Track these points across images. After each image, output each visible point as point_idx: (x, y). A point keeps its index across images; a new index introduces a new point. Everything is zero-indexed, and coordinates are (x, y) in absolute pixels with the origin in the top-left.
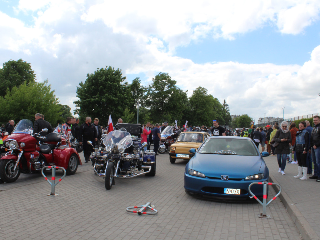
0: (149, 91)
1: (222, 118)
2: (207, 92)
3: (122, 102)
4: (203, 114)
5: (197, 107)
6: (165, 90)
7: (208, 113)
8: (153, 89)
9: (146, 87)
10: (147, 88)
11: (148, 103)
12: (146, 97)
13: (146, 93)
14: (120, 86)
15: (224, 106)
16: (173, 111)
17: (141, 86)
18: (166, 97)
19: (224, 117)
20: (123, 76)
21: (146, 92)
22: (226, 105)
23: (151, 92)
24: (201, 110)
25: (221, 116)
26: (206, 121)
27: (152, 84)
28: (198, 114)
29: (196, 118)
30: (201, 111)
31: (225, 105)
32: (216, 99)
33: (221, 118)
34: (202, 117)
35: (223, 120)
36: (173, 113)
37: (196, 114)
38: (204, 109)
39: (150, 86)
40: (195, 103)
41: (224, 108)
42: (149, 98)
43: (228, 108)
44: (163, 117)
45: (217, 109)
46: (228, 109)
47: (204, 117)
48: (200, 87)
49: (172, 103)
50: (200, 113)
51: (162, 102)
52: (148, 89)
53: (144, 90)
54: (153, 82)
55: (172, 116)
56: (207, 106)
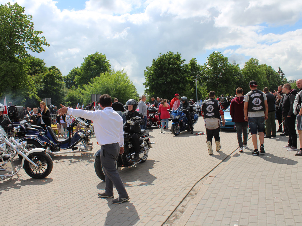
0: (204, 69)
2: (258, 62)
6: (219, 66)
8: (208, 66)
9: (202, 66)
12: (203, 74)
13: (202, 71)
15: (279, 73)
16: (226, 84)
17: (197, 65)
18: (219, 72)
20: (182, 59)
22: (282, 72)
23: (206, 69)
25: (276, 83)
27: (207, 62)
31: (280, 71)
32: (270, 67)
39: (205, 64)
40: (248, 74)
41: (279, 75)
42: (205, 75)
43: (284, 74)
46: (283, 75)
48: (252, 59)
49: (226, 77)
53: (200, 68)
56: (259, 76)
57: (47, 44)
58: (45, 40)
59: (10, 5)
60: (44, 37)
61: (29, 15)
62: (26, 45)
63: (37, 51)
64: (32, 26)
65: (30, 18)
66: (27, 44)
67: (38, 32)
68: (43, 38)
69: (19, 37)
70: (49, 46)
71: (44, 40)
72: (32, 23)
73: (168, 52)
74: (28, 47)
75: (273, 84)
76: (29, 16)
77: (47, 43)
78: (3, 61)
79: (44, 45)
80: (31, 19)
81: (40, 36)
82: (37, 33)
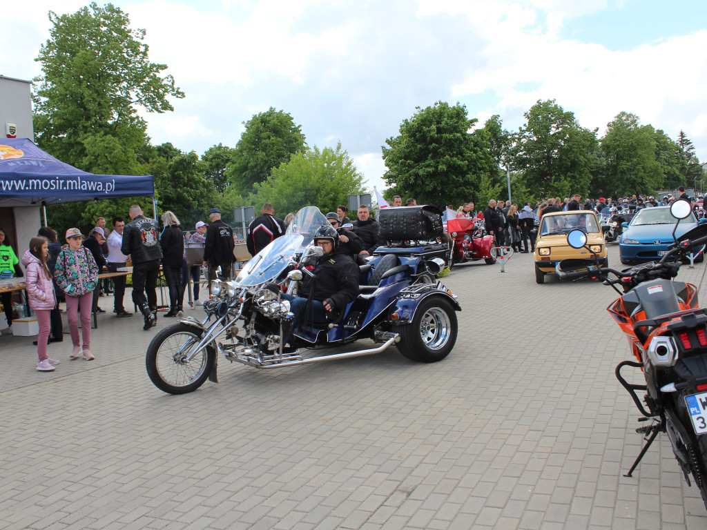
0: (520, 139)
1: (677, 172)
2: (638, 121)
3: (475, 166)
4: (633, 170)
5: (619, 157)
6: (551, 133)
7: (643, 168)
8: (527, 134)
9: (513, 133)
10: (515, 134)
11: (521, 163)
12: (516, 150)
13: (514, 144)
14: (466, 138)
15: (682, 144)
16: (571, 172)
17: (503, 130)
18: (554, 146)
19: (682, 169)
20: (469, 117)
21: (514, 141)
22: (688, 142)
23: (524, 141)
24: (628, 161)
25: (674, 168)
26: (642, 184)
27: (525, 125)
28: (623, 172)
29: (618, 180)
30: (630, 164)
31: (684, 141)
32: (660, 132)
33: (675, 173)
34: (633, 177)
35: (682, 177)
36: (573, 177)
37: (619, 171)
38: (635, 160)
39: (520, 128)
40: (615, 149)
41: (681, 151)
42: (521, 153)
43: (692, 148)
44: (553, 186)
45: (664, 155)
46: (692, 151)
47: (636, 177)
48: (623, 114)
49: (569, 158)
50: (628, 168)
51: (549, 158)
52: (517, 136)
53: (509, 137)
54: (526, 121)
55: (570, 181)
56: (640, 152)
57: (179, 93)
58: (173, 84)
59: (97, 9)
60: (172, 77)
61: (139, 30)
63: (157, 110)
64: (145, 54)
65: (141, 37)
66: (136, 93)
67: (159, 67)
68: (170, 79)
69: (118, 80)
70: (184, 96)
71: (170, 84)
72: (147, 47)
73: (436, 104)
74: (137, 101)
75: (669, 172)
76: (138, 32)
77: (180, 91)
78: (85, 132)
79: (172, 94)
80: (143, 38)
81: (161, 74)
82: (154, 68)
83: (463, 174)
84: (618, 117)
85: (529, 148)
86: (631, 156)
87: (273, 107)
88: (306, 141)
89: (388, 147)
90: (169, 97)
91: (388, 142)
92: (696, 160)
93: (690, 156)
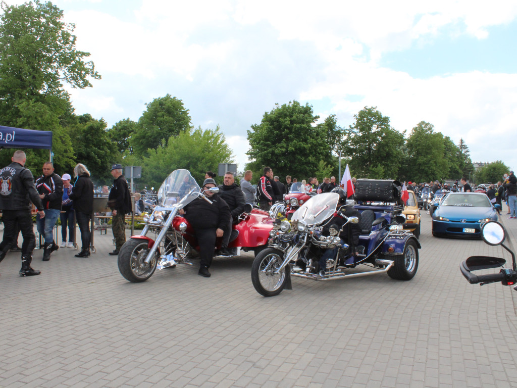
0: (349, 134)
1: (457, 167)
2: (433, 129)
3: (315, 150)
4: (427, 164)
5: (418, 153)
6: (373, 131)
7: (435, 162)
8: (355, 130)
9: (345, 129)
10: (347, 130)
11: (349, 152)
12: (346, 142)
13: (345, 137)
14: (309, 130)
15: (461, 148)
16: (385, 161)
17: (338, 126)
18: (375, 141)
19: (461, 166)
20: (314, 115)
21: (345, 135)
22: (465, 147)
23: (353, 135)
24: (424, 157)
25: (456, 165)
26: (434, 174)
27: (354, 124)
28: (420, 164)
29: (416, 170)
30: (425, 159)
31: (463, 146)
32: (448, 138)
33: (455, 168)
34: (427, 169)
35: (460, 171)
36: (386, 165)
37: (417, 163)
38: (429, 156)
39: (350, 126)
40: (416, 147)
41: (461, 152)
42: (349, 144)
43: (468, 152)
44: (372, 170)
45: (450, 155)
46: (468, 153)
47: (429, 169)
48: (423, 123)
49: (385, 150)
50: (424, 162)
51: (370, 149)
52: (348, 132)
53: (342, 132)
54: (355, 121)
55: (384, 168)
56: (434, 151)
57: (97, 76)
58: (93, 68)
59: (39, 4)
60: (93, 63)
61: (70, 23)
62: (61, 73)
63: (79, 85)
64: (73, 43)
65: (71, 29)
66: (64, 72)
67: (83, 54)
68: (91, 64)
69: (50, 60)
70: (101, 78)
71: (91, 68)
72: (75, 38)
73: (290, 102)
74: (64, 78)
75: (452, 167)
76: (70, 25)
77: (97, 74)
78: (21, 98)
79: (92, 76)
80: (73, 31)
81: (85, 59)
82: (80, 55)
83: (306, 156)
84: (419, 124)
85: (356, 141)
86: (427, 153)
87: (170, 94)
88: (191, 121)
89: (252, 131)
90: (88, 78)
91: (253, 127)
92: (470, 160)
93: (466, 157)
